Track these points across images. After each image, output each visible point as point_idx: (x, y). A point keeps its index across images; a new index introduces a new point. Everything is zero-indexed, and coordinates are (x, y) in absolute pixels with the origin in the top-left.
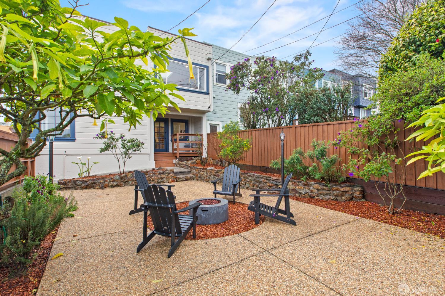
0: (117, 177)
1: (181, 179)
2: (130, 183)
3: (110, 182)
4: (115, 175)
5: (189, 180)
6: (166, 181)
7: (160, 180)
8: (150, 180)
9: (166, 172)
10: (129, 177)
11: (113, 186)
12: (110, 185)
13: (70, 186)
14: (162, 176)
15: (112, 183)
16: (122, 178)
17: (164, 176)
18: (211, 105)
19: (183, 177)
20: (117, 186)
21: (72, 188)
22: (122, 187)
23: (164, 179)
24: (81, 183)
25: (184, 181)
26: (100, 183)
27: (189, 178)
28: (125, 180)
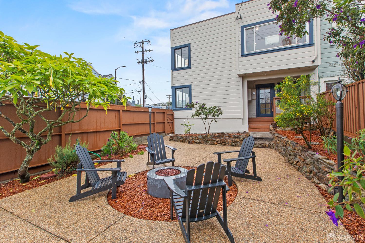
0: (200, 137)
1: (256, 146)
2: (209, 142)
3: (196, 139)
4: (199, 135)
5: (267, 147)
6: (239, 145)
7: (233, 144)
8: (225, 142)
9: (241, 136)
10: (209, 137)
11: (197, 143)
12: (196, 142)
13: (175, 139)
14: (237, 140)
15: (196, 141)
16: (204, 138)
17: (239, 140)
18: (316, 58)
19: (259, 144)
20: (199, 143)
21: (176, 140)
22: (203, 145)
23: (238, 143)
24: (180, 138)
25: (260, 147)
26: (190, 139)
27: (267, 145)
28: (206, 139)
